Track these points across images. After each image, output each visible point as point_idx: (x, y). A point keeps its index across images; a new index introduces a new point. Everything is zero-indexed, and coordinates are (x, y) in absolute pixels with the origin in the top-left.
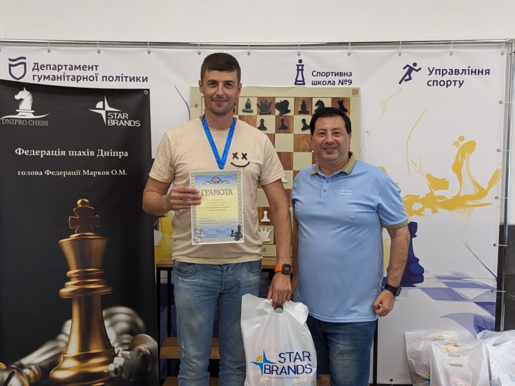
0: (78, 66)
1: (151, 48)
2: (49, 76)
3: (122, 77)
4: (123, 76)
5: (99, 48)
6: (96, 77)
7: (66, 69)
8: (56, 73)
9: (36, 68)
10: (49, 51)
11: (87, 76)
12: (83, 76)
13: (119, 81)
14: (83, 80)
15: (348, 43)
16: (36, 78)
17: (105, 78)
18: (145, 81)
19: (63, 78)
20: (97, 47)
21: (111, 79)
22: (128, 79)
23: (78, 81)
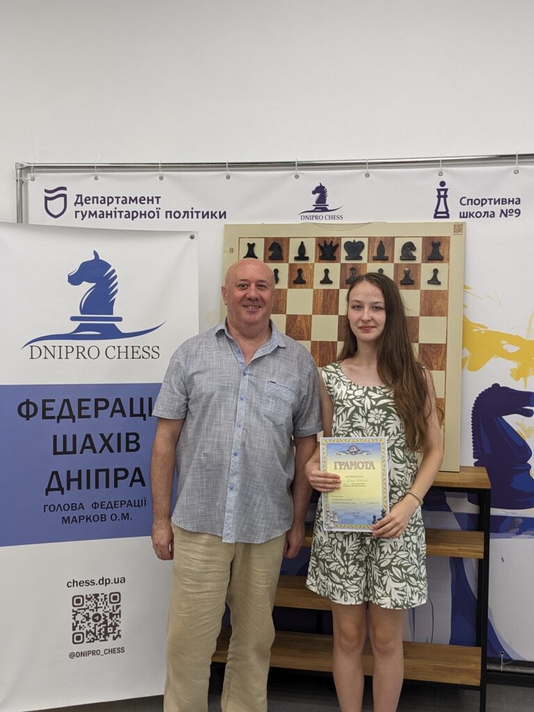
0: (133, 199)
1: (230, 170)
2: (96, 212)
3: (192, 212)
4: (194, 210)
5: (162, 173)
6: (158, 212)
7: (118, 203)
8: (105, 208)
9: (79, 201)
10: (96, 178)
11: (145, 212)
12: (141, 212)
13: (188, 217)
14: (141, 217)
15: (515, 156)
16: (79, 215)
17: (169, 214)
18: (223, 216)
19: (113, 214)
20: (158, 171)
21: (177, 215)
22: (200, 215)
23: (133, 218)
